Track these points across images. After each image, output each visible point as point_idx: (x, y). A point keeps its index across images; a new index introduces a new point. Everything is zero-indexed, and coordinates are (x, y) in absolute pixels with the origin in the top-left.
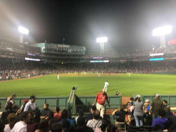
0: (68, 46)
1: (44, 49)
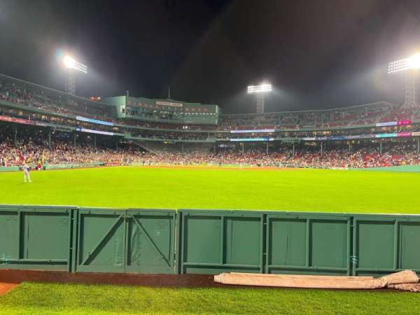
0: (181, 105)
1: (123, 110)
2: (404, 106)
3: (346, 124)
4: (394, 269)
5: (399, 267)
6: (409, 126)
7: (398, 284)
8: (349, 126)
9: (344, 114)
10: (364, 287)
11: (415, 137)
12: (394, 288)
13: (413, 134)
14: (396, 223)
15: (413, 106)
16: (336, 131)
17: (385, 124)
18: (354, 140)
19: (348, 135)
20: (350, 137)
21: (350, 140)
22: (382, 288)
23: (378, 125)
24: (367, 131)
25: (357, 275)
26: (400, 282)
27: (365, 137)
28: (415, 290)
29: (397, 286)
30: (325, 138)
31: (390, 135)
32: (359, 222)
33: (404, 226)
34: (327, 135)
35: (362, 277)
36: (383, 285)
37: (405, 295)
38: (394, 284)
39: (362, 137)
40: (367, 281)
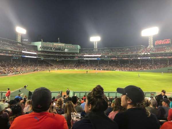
0: (64, 45)
1: (40, 47)
16: (124, 56)
30: (120, 59)
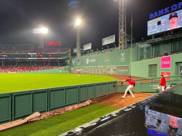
2: (39, 47)
3: (15, 52)
4: (31, 113)
5: (33, 112)
6: (41, 55)
7: (32, 119)
8: (17, 53)
9: (14, 48)
10: (17, 125)
11: (43, 59)
12: (31, 121)
13: (43, 58)
14: (32, 94)
15: (42, 48)
16: (10, 55)
17: (32, 54)
18: (19, 60)
19: (16, 57)
20: (17, 58)
21: (18, 60)
22: (26, 123)
23: (29, 54)
24: (24, 56)
25: (14, 120)
26: (33, 118)
27: (24, 59)
28: (39, 119)
29: (32, 120)
30: (5, 58)
31: (34, 58)
32: (15, 96)
33: (35, 94)
34: (6, 57)
35: (16, 121)
36: (26, 121)
37: (35, 123)
38: (31, 119)
39: (23, 59)
40: (18, 122)
